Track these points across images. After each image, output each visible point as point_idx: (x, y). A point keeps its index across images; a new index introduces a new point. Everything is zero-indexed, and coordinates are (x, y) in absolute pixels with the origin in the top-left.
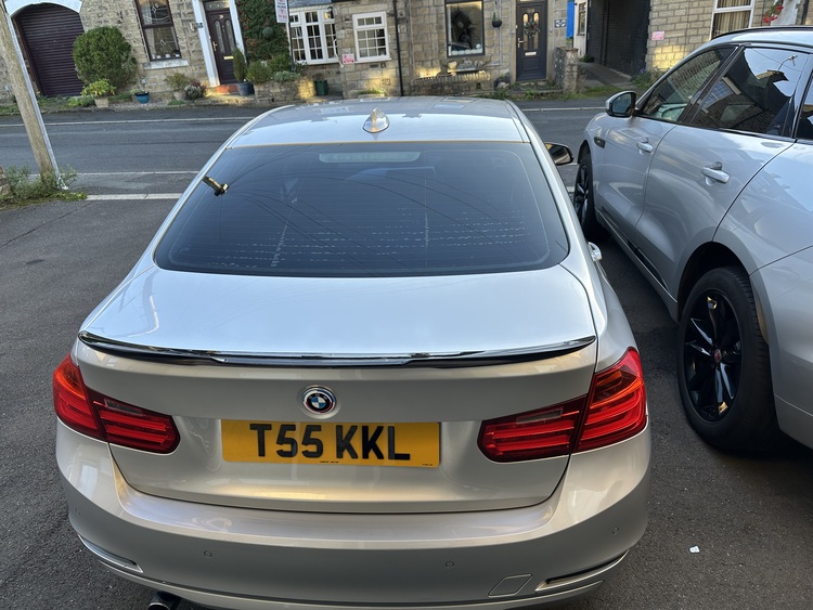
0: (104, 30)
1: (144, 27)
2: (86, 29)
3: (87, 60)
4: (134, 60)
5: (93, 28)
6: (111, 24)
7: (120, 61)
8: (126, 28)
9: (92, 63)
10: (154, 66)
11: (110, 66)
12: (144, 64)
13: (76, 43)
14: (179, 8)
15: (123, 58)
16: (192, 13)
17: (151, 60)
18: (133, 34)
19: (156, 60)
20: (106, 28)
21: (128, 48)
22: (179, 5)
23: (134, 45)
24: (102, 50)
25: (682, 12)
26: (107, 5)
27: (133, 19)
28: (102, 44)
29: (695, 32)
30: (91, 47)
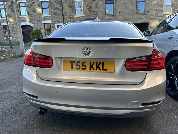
0: (37, 30)
1: (45, 30)
2: (34, 30)
3: (33, 35)
4: (42, 36)
5: (35, 29)
6: (39, 29)
7: (40, 36)
8: (42, 30)
9: (34, 36)
11: (37, 37)
12: (44, 37)
13: (31, 32)
14: (52, 26)
15: (40, 35)
16: (55, 27)
17: (46, 36)
18: (43, 31)
19: (47, 36)
20: (38, 30)
21: (41, 33)
22: (53, 26)
23: (43, 33)
24: (36, 34)
26: (38, 25)
27: (43, 28)
28: (36, 32)
30: (34, 33)
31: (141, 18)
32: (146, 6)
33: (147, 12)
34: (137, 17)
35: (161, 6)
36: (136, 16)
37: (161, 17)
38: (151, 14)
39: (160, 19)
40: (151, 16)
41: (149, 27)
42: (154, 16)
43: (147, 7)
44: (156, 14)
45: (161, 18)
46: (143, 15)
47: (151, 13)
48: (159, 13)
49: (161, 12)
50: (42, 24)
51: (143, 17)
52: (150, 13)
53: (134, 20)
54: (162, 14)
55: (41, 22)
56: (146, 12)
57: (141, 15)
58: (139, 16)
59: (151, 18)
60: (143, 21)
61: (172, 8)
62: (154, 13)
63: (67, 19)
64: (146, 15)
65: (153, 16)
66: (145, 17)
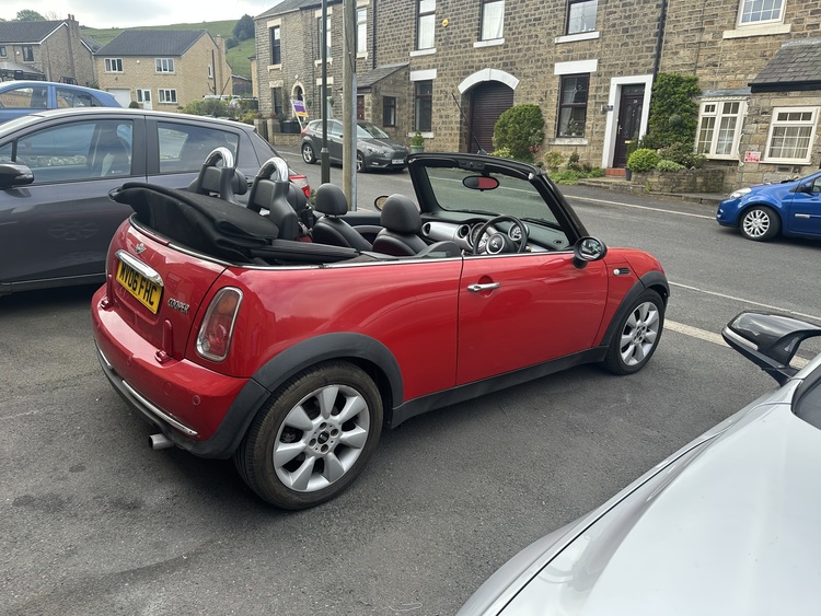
0: (527, 108)
1: (561, 107)
2: (515, 104)
3: (503, 131)
6: (534, 103)
8: (546, 106)
9: (506, 133)
10: (558, 142)
12: (549, 139)
13: (503, 115)
14: (596, 91)
16: (607, 96)
17: (558, 136)
19: (562, 137)
20: (530, 106)
21: (542, 123)
22: (598, 88)
26: (537, 85)
27: (554, 99)
28: (521, 118)
30: (511, 119)
50: (554, 77)
55: (552, 66)
63: (677, 53)
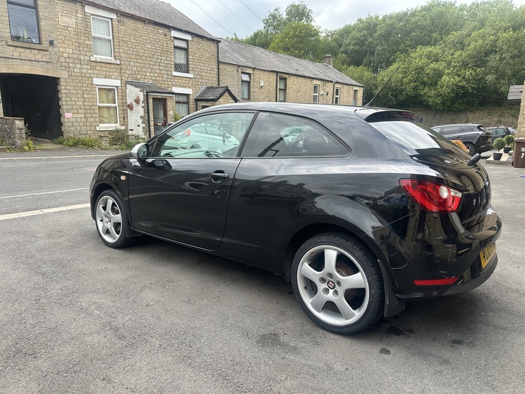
25: (81, 103)
29: (90, 115)
31: (33, 59)
32: (41, 24)
33: (48, 43)
34: (16, 55)
35: (87, 35)
36: (13, 48)
37: (91, 66)
38: (63, 52)
39: (90, 71)
40: (62, 60)
41: (63, 91)
42: (72, 60)
43: (46, 28)
44: (75, 56)
45: (91, 69)
46: (36, 51)
47: (61, 49)
48: (82, 53)
49: (88, 54)
51: (39, 57)
52: (56, 49)
53: (7, 60)
54: (92, 59)
56: (46, 44)
57: (29, 51)
58: (22, 50)
59: (63, 64)
60: (38, 70)
61: (114, 48)
62: (71, 51)
64: (46, 53)
65: (67, 60)
66: (45, 59)
